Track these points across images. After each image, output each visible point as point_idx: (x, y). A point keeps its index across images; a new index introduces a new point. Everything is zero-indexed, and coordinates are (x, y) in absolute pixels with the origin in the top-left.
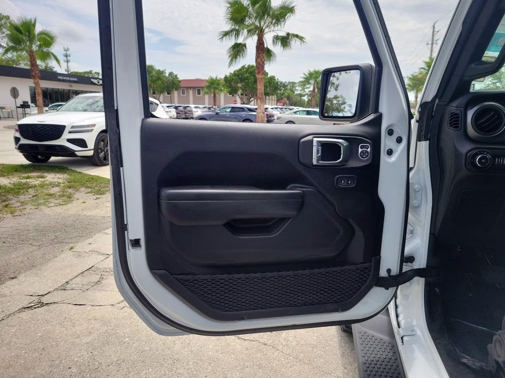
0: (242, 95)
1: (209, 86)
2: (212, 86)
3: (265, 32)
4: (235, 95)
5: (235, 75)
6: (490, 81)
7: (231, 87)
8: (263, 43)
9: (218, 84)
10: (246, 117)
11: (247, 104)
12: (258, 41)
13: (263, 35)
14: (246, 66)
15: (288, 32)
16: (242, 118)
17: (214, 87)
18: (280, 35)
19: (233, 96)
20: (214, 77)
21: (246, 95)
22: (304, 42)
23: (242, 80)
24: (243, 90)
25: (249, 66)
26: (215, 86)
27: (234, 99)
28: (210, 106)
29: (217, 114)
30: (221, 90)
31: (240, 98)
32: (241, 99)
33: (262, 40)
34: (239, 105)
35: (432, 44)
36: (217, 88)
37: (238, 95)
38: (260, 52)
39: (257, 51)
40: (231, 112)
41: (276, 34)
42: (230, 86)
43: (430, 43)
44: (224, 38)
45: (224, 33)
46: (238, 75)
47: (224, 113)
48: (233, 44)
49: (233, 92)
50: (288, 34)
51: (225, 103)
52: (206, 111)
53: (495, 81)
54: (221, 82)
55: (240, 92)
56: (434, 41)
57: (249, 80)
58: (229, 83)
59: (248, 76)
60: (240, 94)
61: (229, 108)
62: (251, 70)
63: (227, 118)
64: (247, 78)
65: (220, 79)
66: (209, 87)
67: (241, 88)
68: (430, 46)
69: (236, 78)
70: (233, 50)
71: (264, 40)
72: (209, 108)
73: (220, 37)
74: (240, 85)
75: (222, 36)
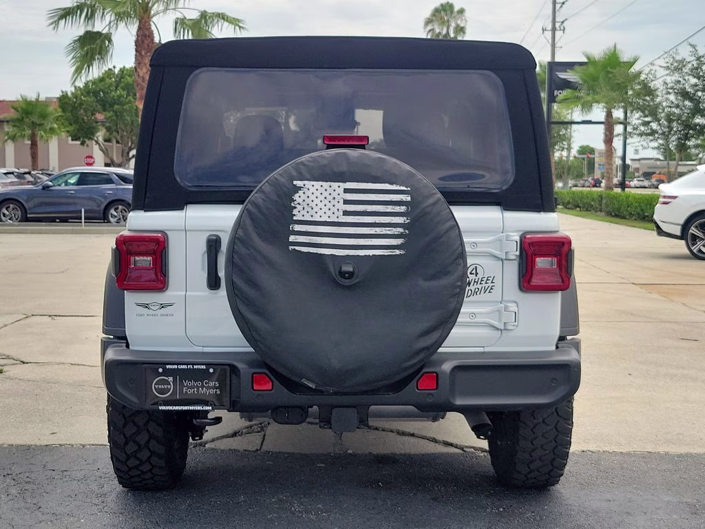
0: (107, 140)
1: (18, 120)
2: (27, 120)
3: (152, 12)
4: (88, 142)
5: (88, 93)
6: (638, 119)
7: (76, 122)
8: (151, 36)
9: (44, 116)
10: (115, 195)
11: (119, 166)
12: (138, 31)
13: (149, 17)
14: (117, 71)
15: (202, 10)
16: (105, 197)
17: (33, 123)
18: (188, 17)
19: (83, 144)
20: (32, 96)
21: (118, 142)
22: (240, 27)
23: (105, 105)
24: (108, 129)
25: (122, 70)
26: (35, 119)
27: (84, 151)
28: (22, 170)
29: (46, 188)
30: (52, 130)
31: (101, 150)
32: (105, 152)
33: (149, 29)
34: (99, 167)
35: (554, 30)
36: (41, 125)
37: (97, 142)
38: (143, 53)
39: (136, 50)
40: (79, 183)
41: (180, 16)
42: (75, 120)
43: (550, 27)
44: (62, 22)
45: (61, 12)
46: (96, 93)
47: (63, 187)
48: (81, 32)
49: (83, 133)
50: (204, 15)
51: (63, 162)
52: (12, 184)
53: (647, 119)
54: (51, 109)
55: (100, 135)
56: (557, 25)
57: (122, 104)
58: (72, 111)
59: (120, 97)
60: (101, 139)
61: (75, 174)
62: (129, 80)
63: (68, 197)
64: (117, 101)
65: (48, 102)
66: (18, 122)
67: (103, 123)
68: (549, 34)
69: (91, 99)
70: (82, 47)
71: (153, 28)
72: (20, 176)
73: (51, 21)
74: (100, 117)
75: (56, 19)
